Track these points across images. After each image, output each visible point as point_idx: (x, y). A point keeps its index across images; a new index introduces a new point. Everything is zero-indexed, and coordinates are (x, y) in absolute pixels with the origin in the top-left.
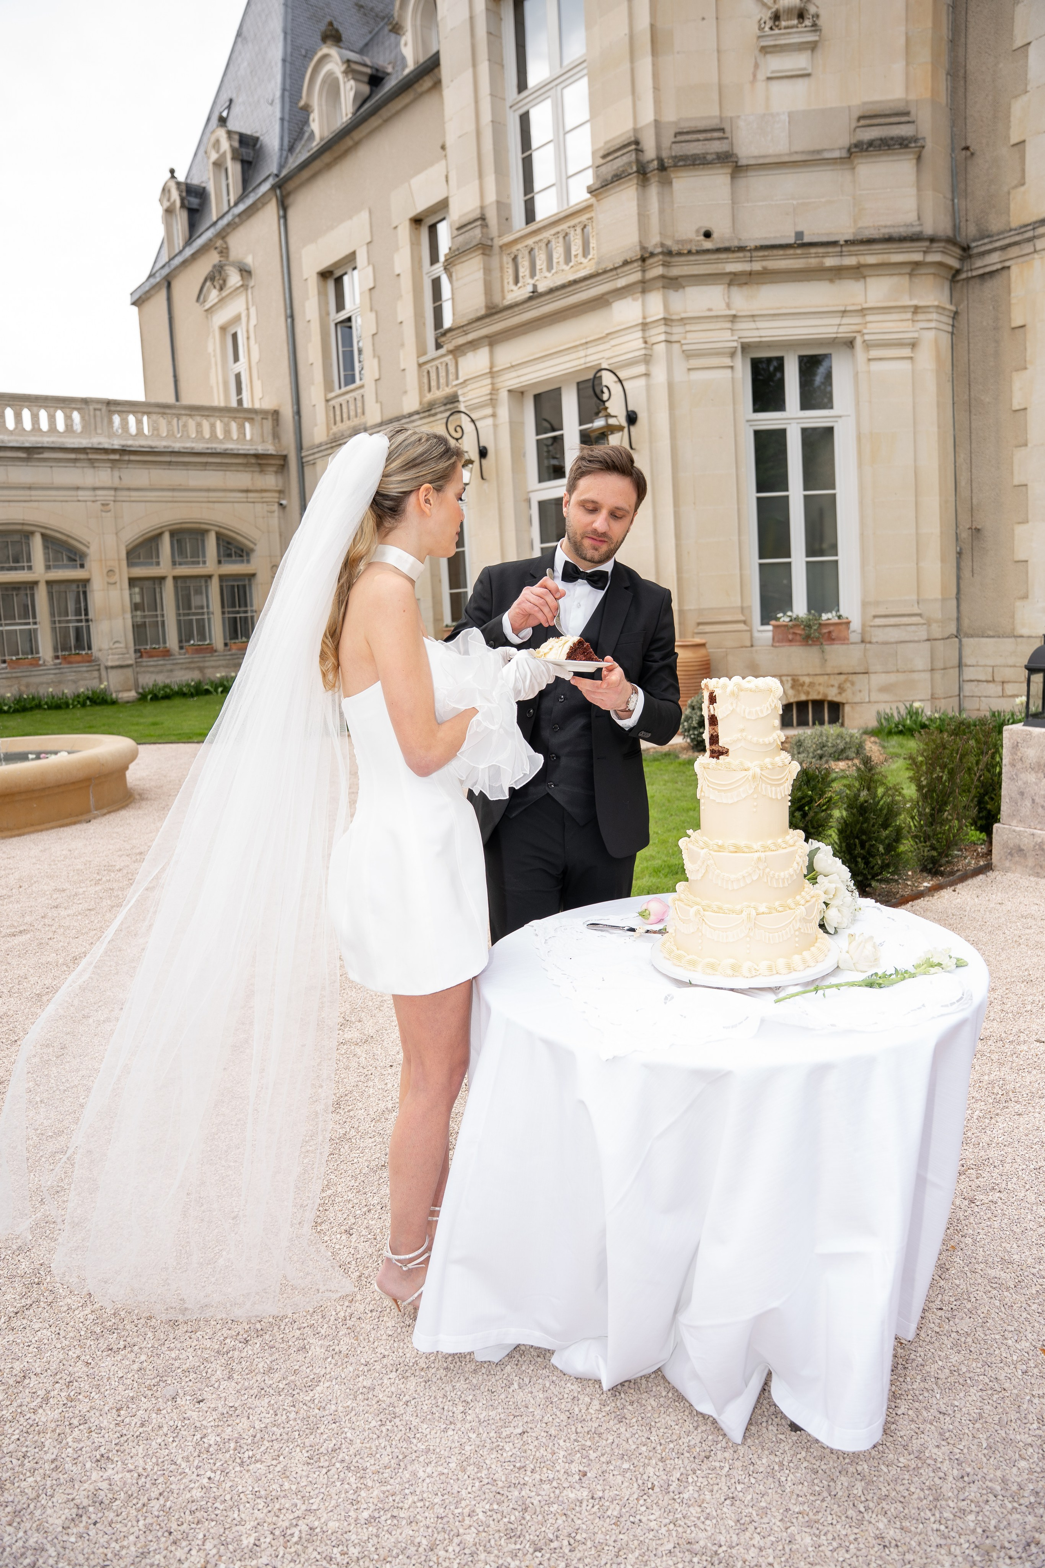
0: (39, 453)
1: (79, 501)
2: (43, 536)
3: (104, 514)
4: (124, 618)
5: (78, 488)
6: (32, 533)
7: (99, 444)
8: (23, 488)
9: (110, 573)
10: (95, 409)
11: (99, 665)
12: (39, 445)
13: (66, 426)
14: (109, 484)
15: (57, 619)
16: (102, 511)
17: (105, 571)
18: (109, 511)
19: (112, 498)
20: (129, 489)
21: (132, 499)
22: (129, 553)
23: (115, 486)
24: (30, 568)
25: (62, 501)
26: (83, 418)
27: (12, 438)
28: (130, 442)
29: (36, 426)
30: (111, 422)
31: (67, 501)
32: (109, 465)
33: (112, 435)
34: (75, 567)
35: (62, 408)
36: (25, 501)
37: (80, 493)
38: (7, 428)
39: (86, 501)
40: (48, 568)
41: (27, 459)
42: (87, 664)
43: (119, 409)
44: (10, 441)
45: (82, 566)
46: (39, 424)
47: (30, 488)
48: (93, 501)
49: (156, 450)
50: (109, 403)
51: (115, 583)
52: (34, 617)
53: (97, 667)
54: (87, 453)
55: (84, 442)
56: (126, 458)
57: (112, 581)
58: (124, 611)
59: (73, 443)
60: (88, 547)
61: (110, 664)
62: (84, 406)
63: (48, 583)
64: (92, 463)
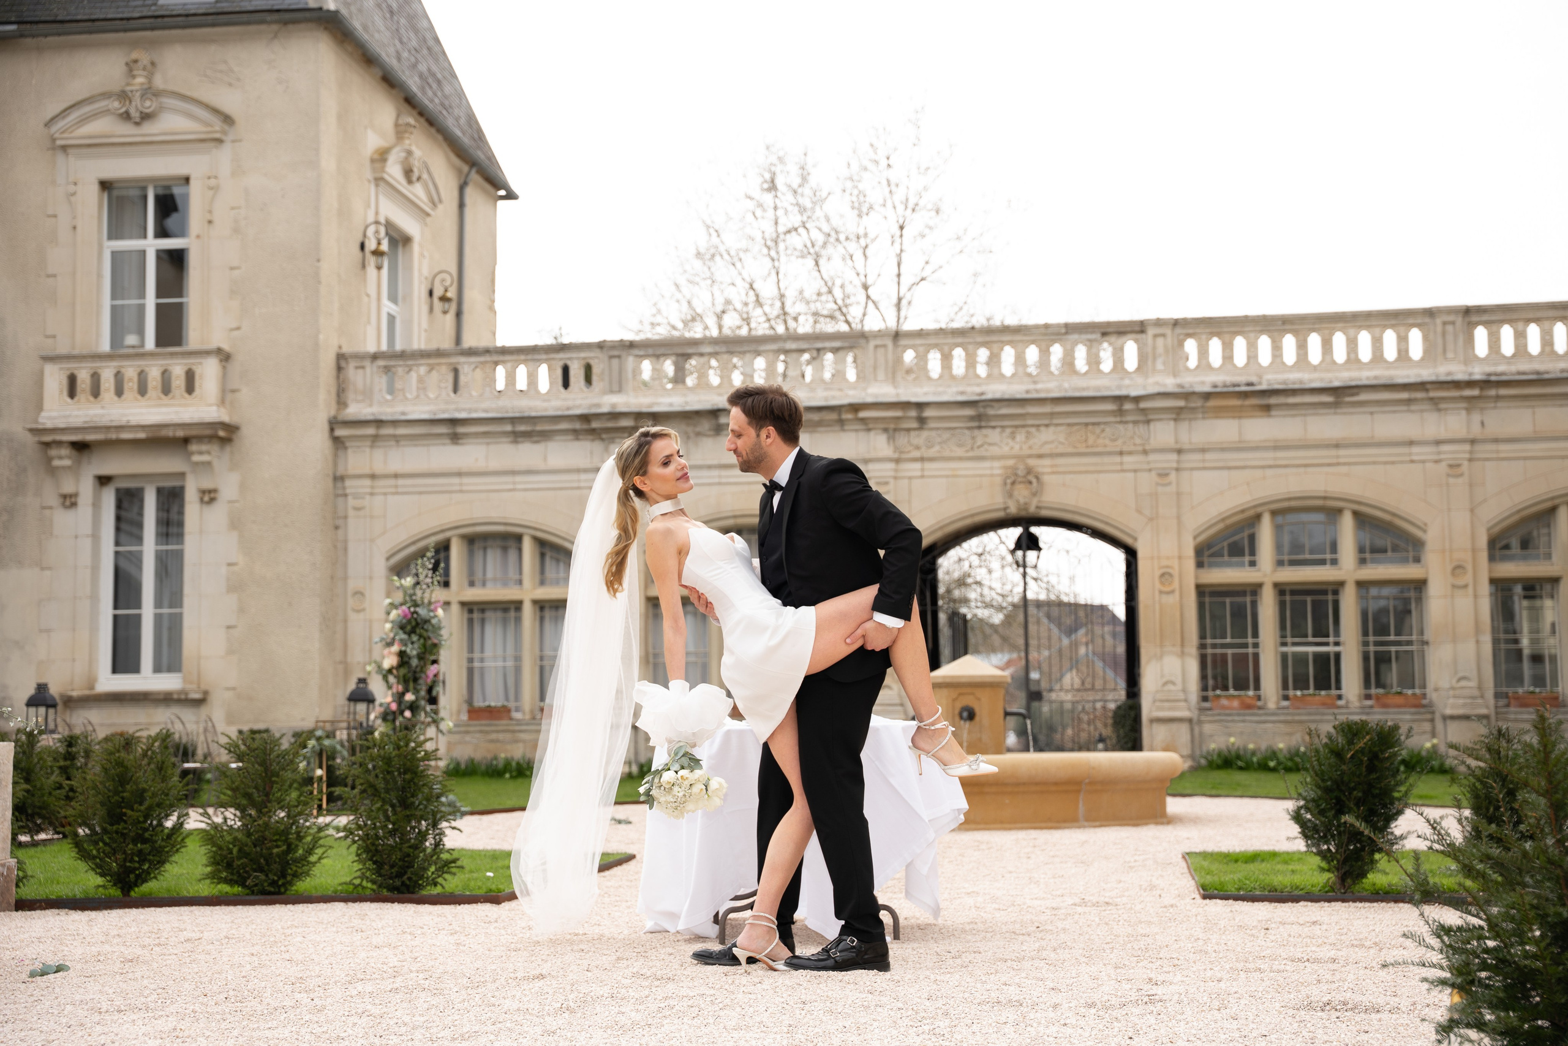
0: (1353, 395)
1: (1412, 461)
2: (1356, 514)
3: (1452, 480)
4: (1477, 642)
5: (1411, 443)
6: (1339, 511)
7: (1449, 374)
8: (1327, 446)
9: (1458, 571)
10: (1445, 323)
11: (1433, 713)
12: (1353, 383)
13: (1399, 351)
14: (1462, 433)
15: (1371, 638)
16: (1448, 475)
17: (1449, 568)
18: (1461, 475)
19: (1467, 456)
20: (1496, 441)
21: (1502, 455)
22: (1492, 543)
23: (1471, 436)
24: (1334, 562)
25: (1386, 463)
26: (1425, 338)
27: (1316, 375)
28: (1501, 368)
29: (1353, 356)
30: (1470, 340)
31: (1393, 463)
32: (1464, 405)
33: (1470, 357)
34: (1404, 561)
35: (1392, 327)
36: (1329, 465)
37: (1415, 449)
38: (1309, 363)
39: (1423, 462)
40: (1362, 561)
41: (1336, 405)
42: (1413, 710)
43: (1485, 318)
44: (1311, 381)
45: (1417, 560)
46: (1356, 353)
47: (1337, 446)
48: (1437, 462)
49: (1546, 376)
50: (1467, 311)
51: (1466, 586)
52: (1337, 633)
53: (1429, 716)
54: (1427, 390)
55: (1426, 374)
56: (1492, 392)
57: (1460, 582)
58: (1478, 630)
59: (1408, 376)
60: (1425, 531)
61: (1449, 712)
62: (1427, 320)
63: (1361, 585)
64: (1436, 404)
